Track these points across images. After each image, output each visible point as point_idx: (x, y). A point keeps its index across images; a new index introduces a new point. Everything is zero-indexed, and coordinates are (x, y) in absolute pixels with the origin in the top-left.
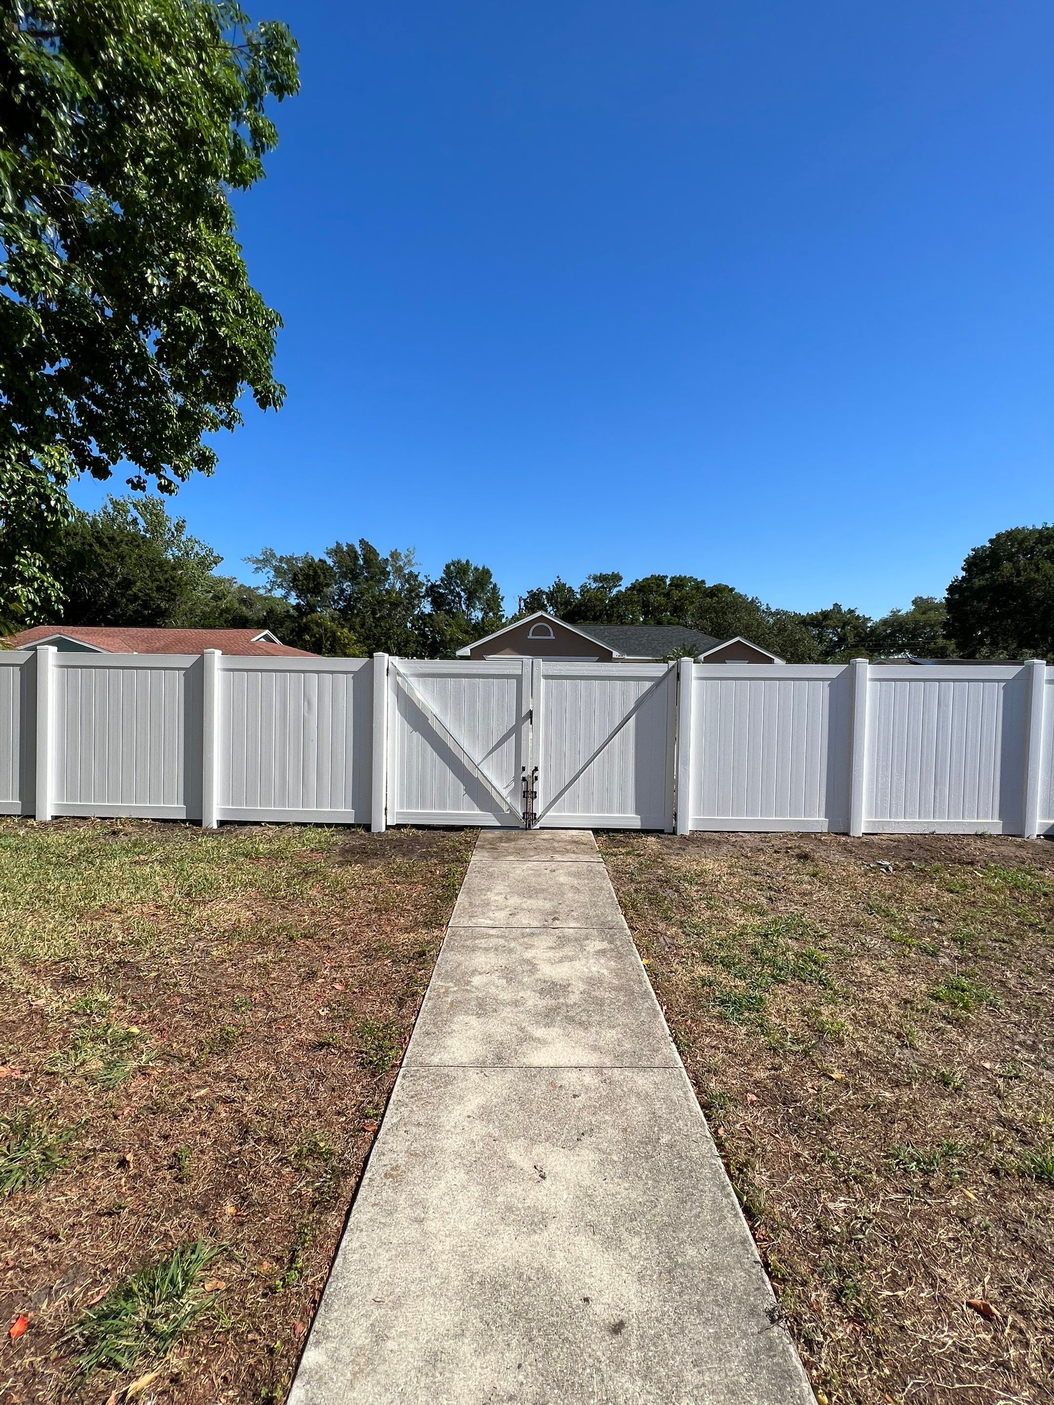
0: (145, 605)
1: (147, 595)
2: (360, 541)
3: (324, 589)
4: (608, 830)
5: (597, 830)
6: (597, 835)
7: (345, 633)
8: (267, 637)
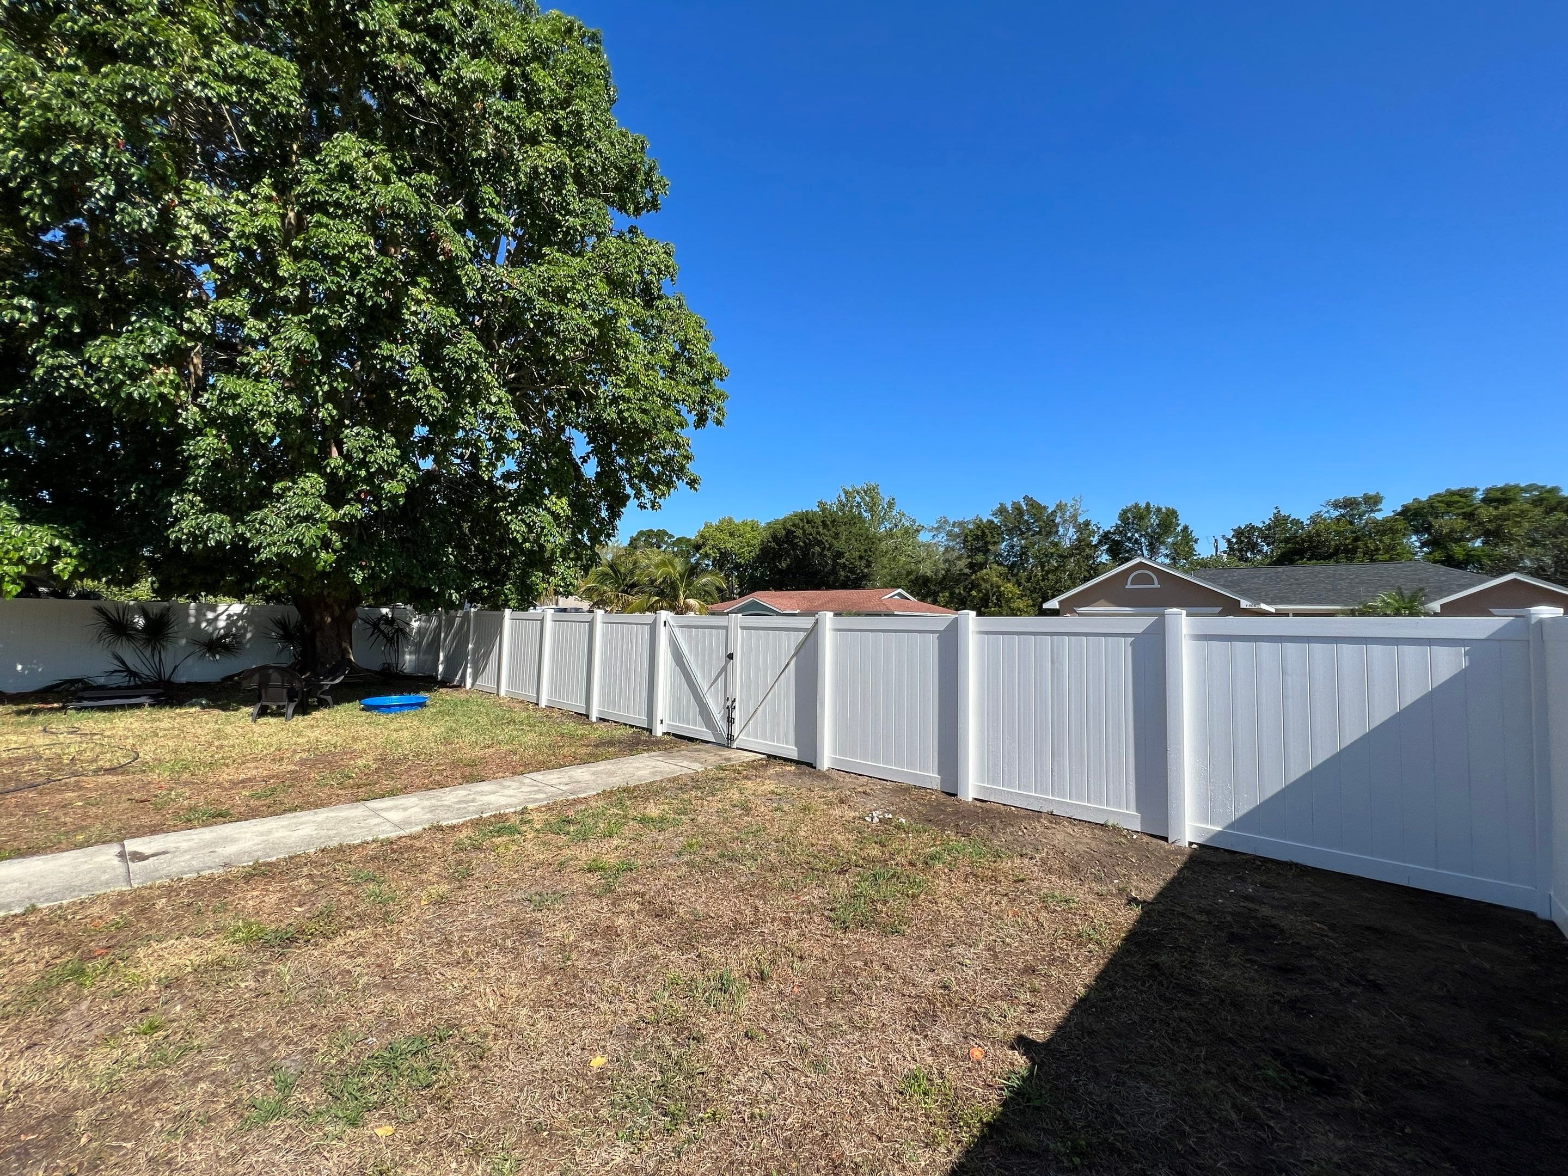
0: (852, 571)
1: (852, 563)
2: (1025, 498)
3: (990, 547)
4: (775, 757)
5: (769, 756)
6: (761, 759)
7: (1009, 588)
8: (899, 594)
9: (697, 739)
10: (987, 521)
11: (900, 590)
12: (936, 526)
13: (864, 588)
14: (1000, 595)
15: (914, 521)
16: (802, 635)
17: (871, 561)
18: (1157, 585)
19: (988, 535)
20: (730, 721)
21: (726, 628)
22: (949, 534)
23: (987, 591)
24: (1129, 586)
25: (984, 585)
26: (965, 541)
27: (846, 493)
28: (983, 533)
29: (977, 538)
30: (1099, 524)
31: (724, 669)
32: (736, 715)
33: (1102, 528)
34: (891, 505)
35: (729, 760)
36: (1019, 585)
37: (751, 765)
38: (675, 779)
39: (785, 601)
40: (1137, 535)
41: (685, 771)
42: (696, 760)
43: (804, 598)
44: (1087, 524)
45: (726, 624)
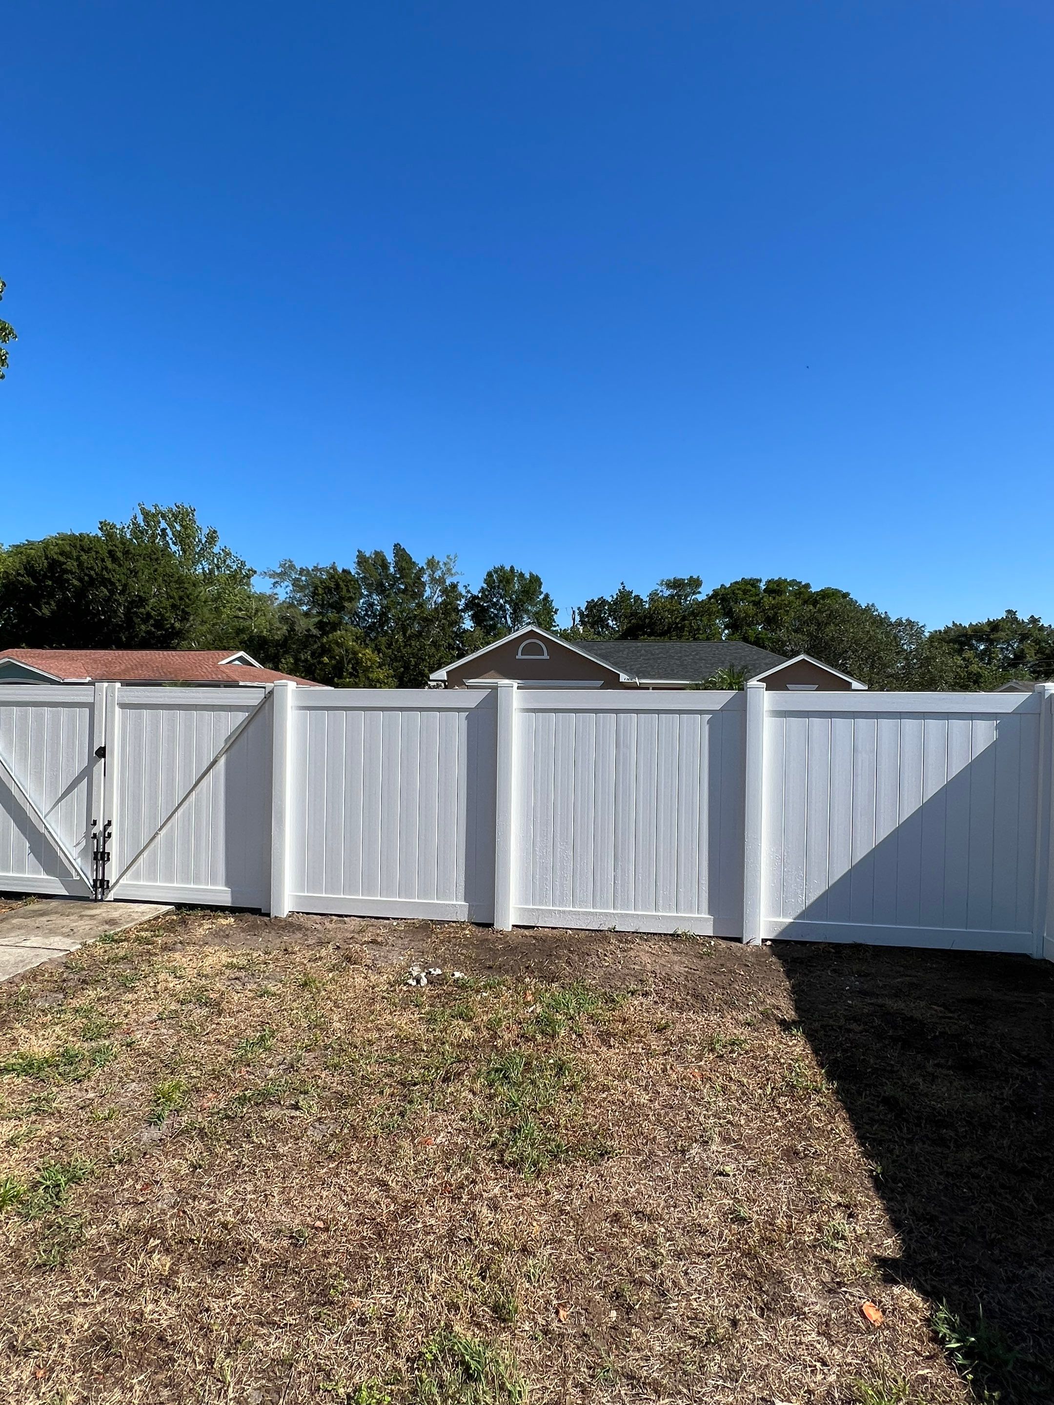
2: (393, 546)
3: (346, 604)
4: (192, 907)
5: (179, 906)
6: (167, 913)
7: (368, 654)
8: (240, 659)
9: (28, 895)
10: (344, 571)
11: (242, 653)
12: (279, 571)
13: (175, 649)
14: (358, 662)
15: (243, 564)
17: (187, 613)
18: (546, 656)
19: (345, 589)
20: (101, 857)
21: (91, 706)
23: (342, 657)
24: (519, 656)
25: (337, 650)
26: (315, 594)
28: (338, 586)
29: (328, 590)
30: (465, 587)
31: (87, 773)
32: (113, 847)
33: (468, 592)
34: (212, 538)
36: (379, 651)
37: (153, 925)
40: (501, 601)
41: (45, 956)
42: (52, 932)
44: (454, 586)
45: (91, 700)
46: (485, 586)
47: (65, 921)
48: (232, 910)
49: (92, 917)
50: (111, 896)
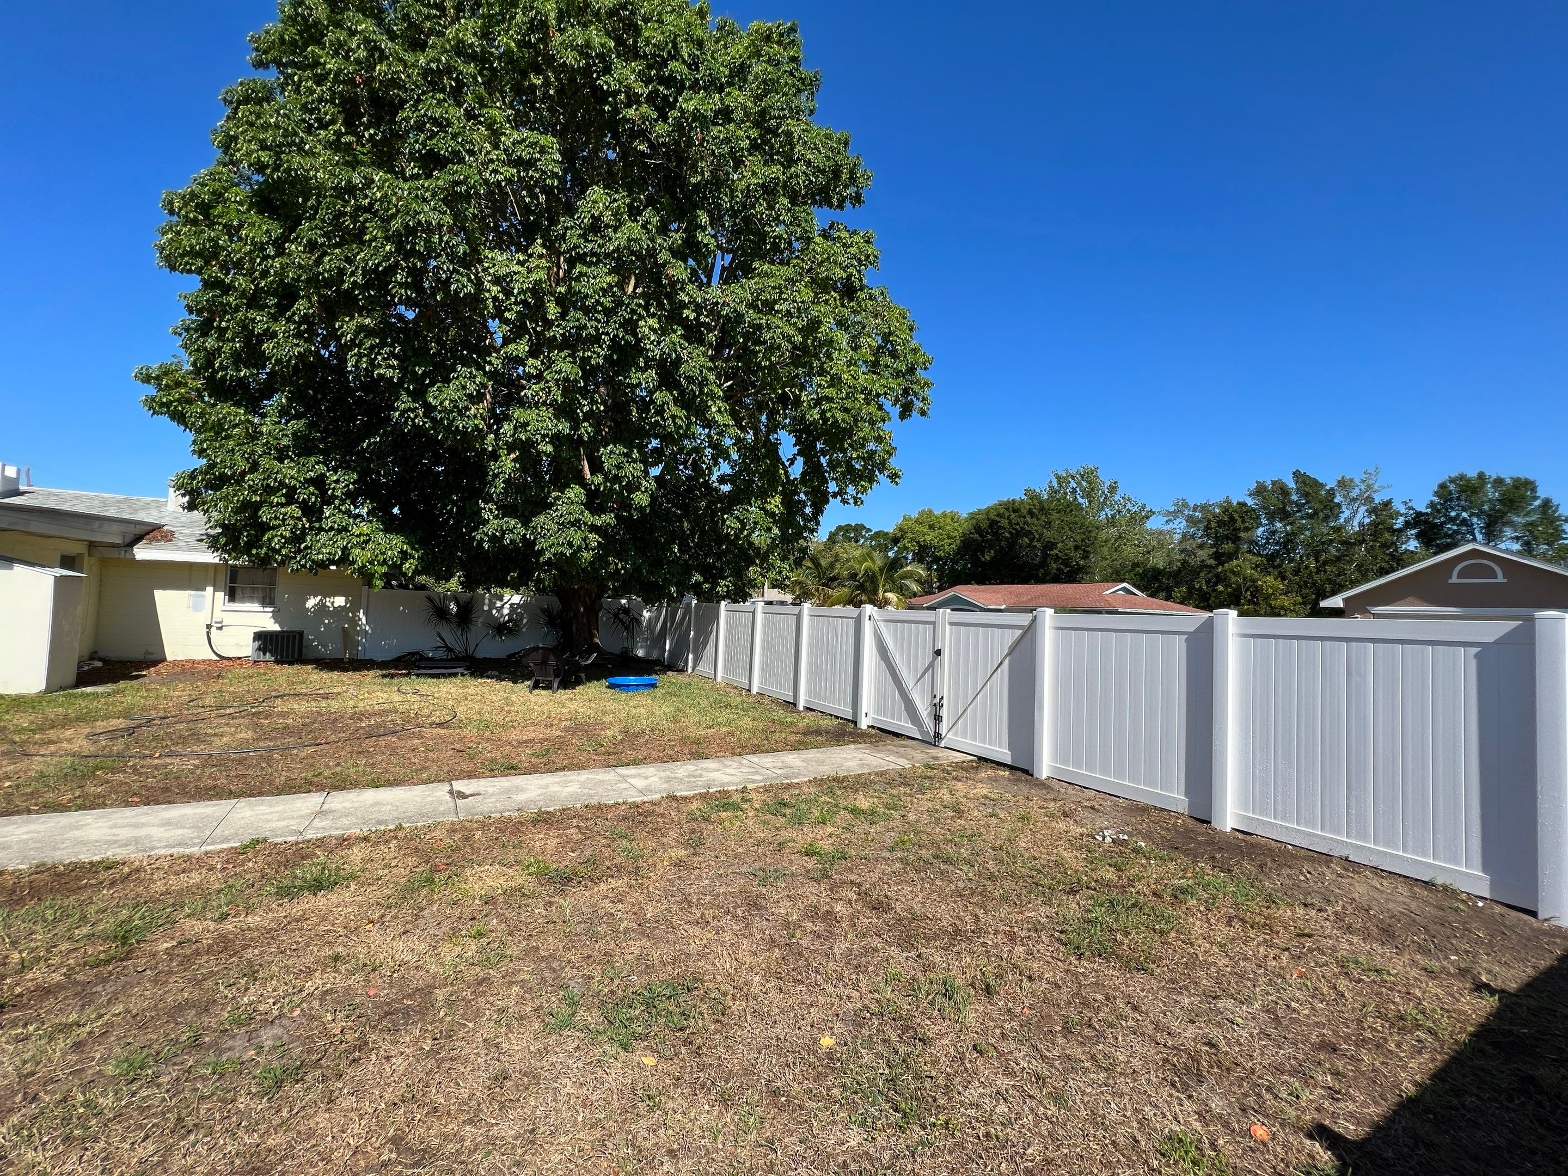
0: (1066, 563)
1: (1066, 554)
2: (1294, 473)
3: (1242, 534)
4: (986, 760)
5: (980, 758)
6: (971, 761)
7: (1269, 581)
8: (1124, 589)
9: (903, 735)
10: (1238, 503)
11: (1125, 585)
12: (1172, 509)
13: (1079, 582)
14: (1256, 591)
15: (1144, 506)
16: (1018, 633)
17: (1088, 552)
18: (1500, 579)
19: (1239, 520)
20: (938, 718)
21: (934, 623)
22: (1191, 520)
23: (1239, 586)
24: (1454, 580)
25: (1233, 579)
26: (1207, 528)
27: (1058, 478)
28: (1232, 519)
29: (1221, 523)
30: (1406, 503)
31: (932, 665)
32: (944, 713)
33: (1411, 508)
34: (1113, 489)
35: (936, 758)
36: (1283, 578)
37: (960, 766)
38: (881, 774)
39: (988, 596)
40: (1465, 515)
41: (892, 766)
42: (902, 756)
43: (1011, 593)
44: (1387, 504)
45: (933, 619)
46: (1436, 499)
47: (912, 752)
48: (1011, 768)
49: (928, 753)
50: (943, 744)
